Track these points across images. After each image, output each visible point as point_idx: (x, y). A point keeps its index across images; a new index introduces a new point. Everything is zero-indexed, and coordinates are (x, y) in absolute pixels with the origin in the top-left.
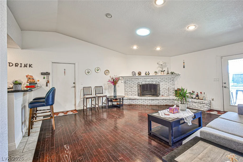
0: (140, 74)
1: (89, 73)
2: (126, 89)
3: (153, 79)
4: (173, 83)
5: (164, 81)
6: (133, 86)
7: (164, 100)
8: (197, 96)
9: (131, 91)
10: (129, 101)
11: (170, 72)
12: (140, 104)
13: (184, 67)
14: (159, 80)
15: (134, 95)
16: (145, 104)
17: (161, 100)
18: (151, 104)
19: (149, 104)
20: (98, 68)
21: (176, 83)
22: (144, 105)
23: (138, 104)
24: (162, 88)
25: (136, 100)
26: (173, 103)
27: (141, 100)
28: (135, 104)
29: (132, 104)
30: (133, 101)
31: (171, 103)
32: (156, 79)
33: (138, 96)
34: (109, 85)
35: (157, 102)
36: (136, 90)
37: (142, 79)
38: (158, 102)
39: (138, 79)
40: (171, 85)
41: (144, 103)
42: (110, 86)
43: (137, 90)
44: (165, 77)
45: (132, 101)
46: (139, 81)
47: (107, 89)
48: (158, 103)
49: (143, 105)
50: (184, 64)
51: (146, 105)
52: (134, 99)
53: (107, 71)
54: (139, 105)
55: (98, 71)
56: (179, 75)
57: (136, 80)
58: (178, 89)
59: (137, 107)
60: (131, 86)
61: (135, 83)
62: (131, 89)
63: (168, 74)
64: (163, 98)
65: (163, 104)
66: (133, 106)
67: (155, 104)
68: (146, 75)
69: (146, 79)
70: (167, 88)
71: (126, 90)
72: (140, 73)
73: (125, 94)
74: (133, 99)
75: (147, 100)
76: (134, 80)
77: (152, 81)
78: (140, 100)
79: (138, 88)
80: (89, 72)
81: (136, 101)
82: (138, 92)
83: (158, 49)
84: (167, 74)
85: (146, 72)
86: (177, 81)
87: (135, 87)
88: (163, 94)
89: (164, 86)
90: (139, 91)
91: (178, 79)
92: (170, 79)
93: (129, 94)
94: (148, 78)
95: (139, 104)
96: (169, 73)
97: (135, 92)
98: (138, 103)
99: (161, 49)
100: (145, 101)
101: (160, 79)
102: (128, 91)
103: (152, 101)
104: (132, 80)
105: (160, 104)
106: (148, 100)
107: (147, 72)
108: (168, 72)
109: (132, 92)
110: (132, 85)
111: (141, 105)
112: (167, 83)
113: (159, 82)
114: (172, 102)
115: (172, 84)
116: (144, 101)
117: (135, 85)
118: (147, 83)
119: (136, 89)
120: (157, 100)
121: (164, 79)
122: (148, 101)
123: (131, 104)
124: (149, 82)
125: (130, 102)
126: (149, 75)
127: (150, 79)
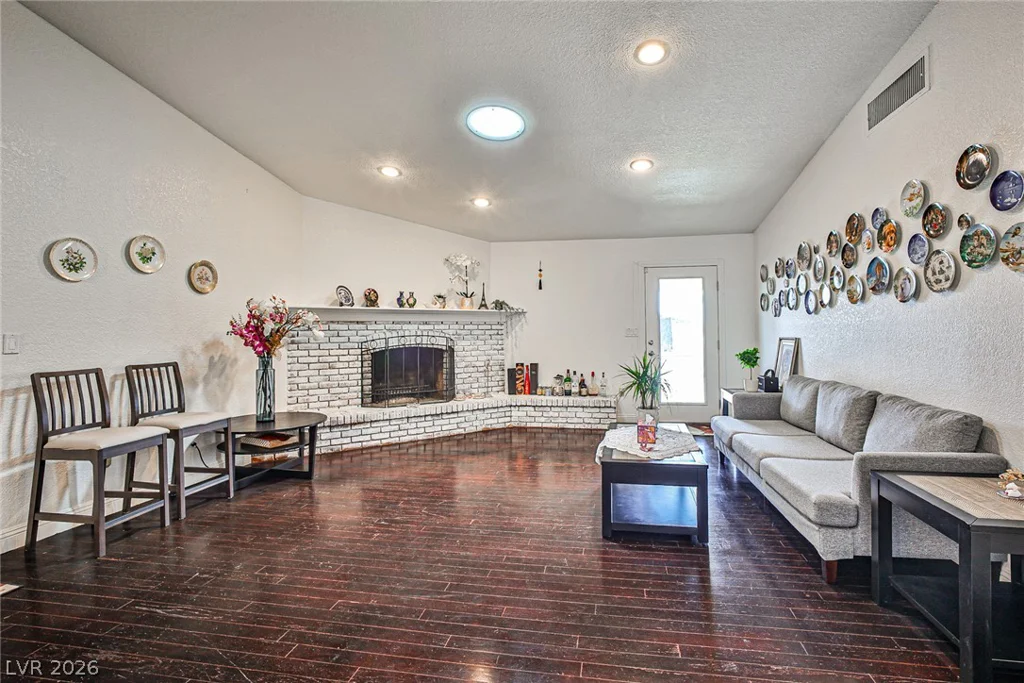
0: (371, 299)
1: (76, 270)
2: (295, 374)
3: (431, 327)
4: (500, 342)
5: (470, 337)
6: (336, 359)
7: (478, 412)
8: (582, 384)
9: (324, 383)
10: (329, 435)
11: (489, 301)
12: (384, 442)
13: (540, 288)
14: (451, 332)
15: (338, 403)
16: (403, 439)
17: (467, 414)
18: (431, 436)
19: (420, 437)
20: (149, 245)
21: (508, 342)
22: (399, 444)
23: (373, 443)
24: (464, 364)
25: (362, 426)
26: (508, 419)
27: (387, 423)
28: (359, 445)
29: (345, 447)
30: (350, 433)
31: (501, 420)
32: (442, 327)
33: (363, 404)
34: (212, 358)
35: (452, 421)
36: (351, 377)
37: (382, 327)
38: (459, 420)
39: (363, 326)
40: (492, 352)
41: (401, 433)
42: (216, 359)
43: (359, 376)
44: (475, 320)
45: (344, 434)
46: (366, 333)
47: (201, 378)
48: (458, 428)
49: (396, 444)
50: (540, 275)
51: (411, 442)
52: (354, 420)
53: (206, 269)
54: (376, 447)
55: (146, 259)
56: (523, 313)
57: (351, 326)
58: (517, 365)
59: (367, 459)
60: (330, 359)
61: (350, 345)
62: (329, 372)
63: (483, 309)
64: (471, 403)
65: (473, 429)
66: (347, 460)
67: (446, 434)
68: (401, 305)
69: (398, 323)
70: (478, 364)
71: (297, 380)
72: (373, 298)
73: (290, 401)
74: (348, 421)
75: (413, 420)
76: (345, 327)
77: (425, 333)
78: (381, 424)
79: (362, 367)
80: (82, 263)
81: (364, 432)
82: (362, 386)
83: (482, 203)
84: (482, 306)
85: (401, 294)
86: (514, 334)
87: (346, 365)
88: (467, 386)
89: (468, 353)
90: (366, 382)
91: (517, 328)
92: (489, 327)
93: (315, 398)
94: (408, 320)
95: (378, 443)
96: (485, 306)
97: (345, 390)
98: (374, 437)
99: (490, 204)
100: (407, 426)
101: (457, 327)
102: (308, 385)
103: (436, 423)
104: (332, 326)
105: (465, 429)
106: (419, 419)
107: (406, 295)
108: (483, 300)
109: (332, 391)
110: (332, 352)
111: (389, 445)
112: (479, 342)
113: (452, 337)
114: (503, 414)
115: (495, 347)
116: (402, 427)
117: (346, 352)
118: (411, 342)
119: (352, 374)
120: (452, 416)
121: (471, 327)
122: (419, 425)
123: (336, 449)
124: (419, 340)
125: (334, 442)
126: (416, 308)
127: (416, 327)
